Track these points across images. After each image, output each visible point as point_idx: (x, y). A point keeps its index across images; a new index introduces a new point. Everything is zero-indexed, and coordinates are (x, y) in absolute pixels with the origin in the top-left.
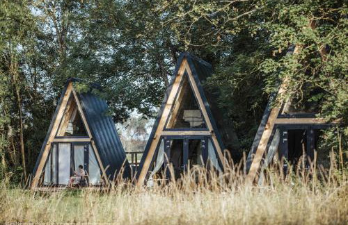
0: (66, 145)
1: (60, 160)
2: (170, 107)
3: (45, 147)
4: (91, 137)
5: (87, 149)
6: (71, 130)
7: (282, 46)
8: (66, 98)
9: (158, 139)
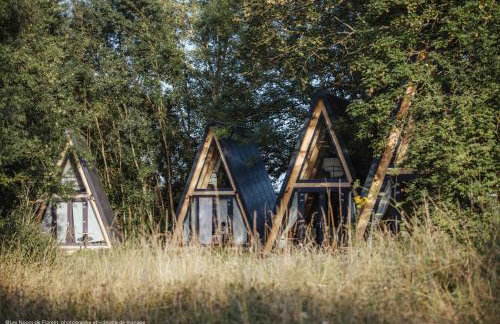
0: (207, 199)
1: (201, 216)
2: (304, 155)
3: (183, 201)
4: (235, 189)
5: (231, 203)
6: (214, 181)
7: (374, 85)
8: (207, 145)
9: (290, 192)
